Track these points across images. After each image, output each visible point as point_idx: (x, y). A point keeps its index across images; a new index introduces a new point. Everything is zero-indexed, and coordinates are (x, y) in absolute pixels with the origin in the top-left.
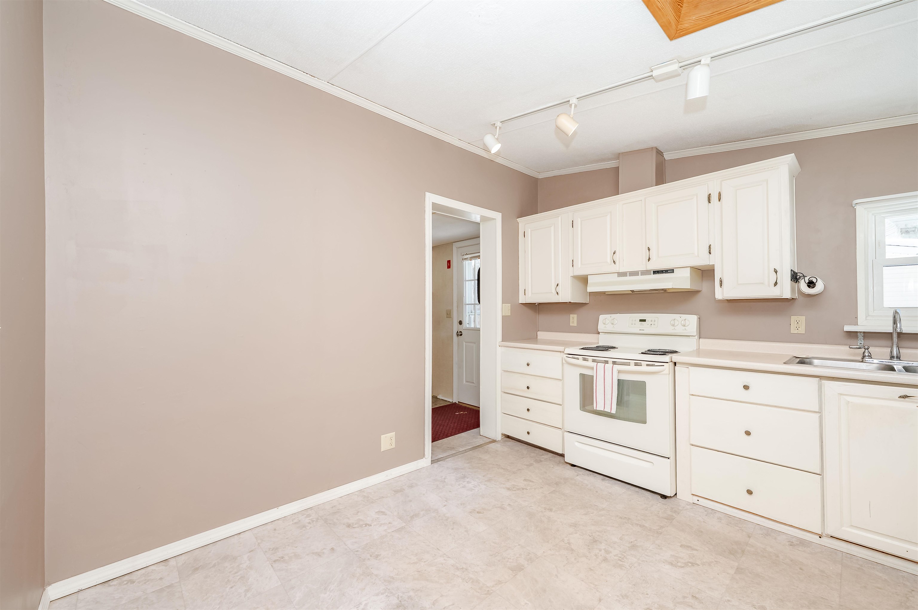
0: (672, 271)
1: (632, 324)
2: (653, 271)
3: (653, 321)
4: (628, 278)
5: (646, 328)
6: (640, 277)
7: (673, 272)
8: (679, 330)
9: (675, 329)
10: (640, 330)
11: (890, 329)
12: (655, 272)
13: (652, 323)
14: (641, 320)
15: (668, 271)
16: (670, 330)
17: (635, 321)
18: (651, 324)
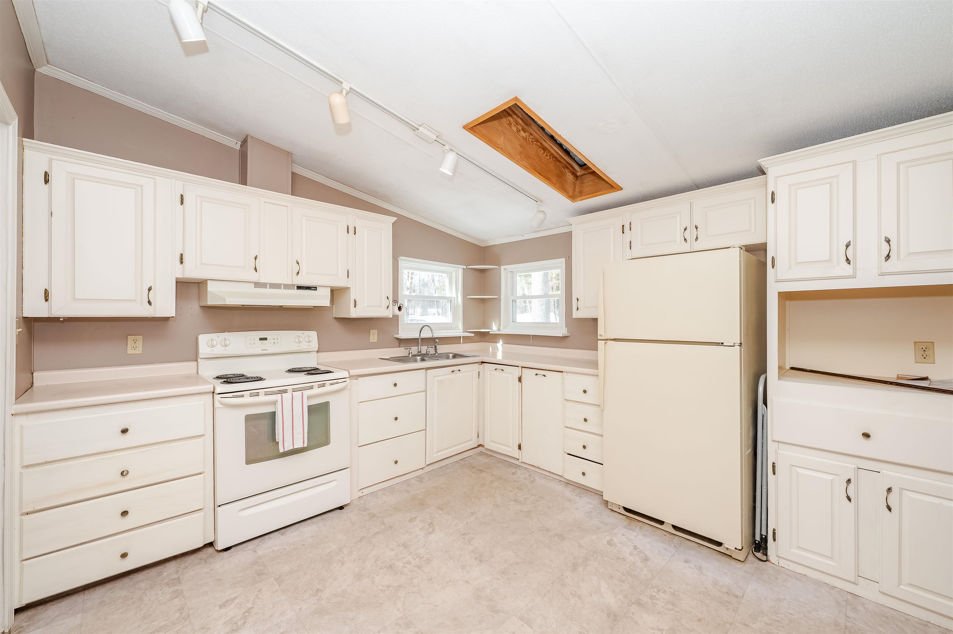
0: (315, 288)
1: (251, 344)
2: (297, 286)
3: (276, 339)
4: (268, 290)
5: (268, 347)
6: (282, 291)
7: (316, 290)
8: (304, 346)
9: (300, 346)
10: (262, 350)
11: (417, 336)
12: (299, 288)
13: (275, 341)
14: (261, 339)
15: (312, 288)
16: (295, 348)
17: (254, 340)
18: (274, 343)
